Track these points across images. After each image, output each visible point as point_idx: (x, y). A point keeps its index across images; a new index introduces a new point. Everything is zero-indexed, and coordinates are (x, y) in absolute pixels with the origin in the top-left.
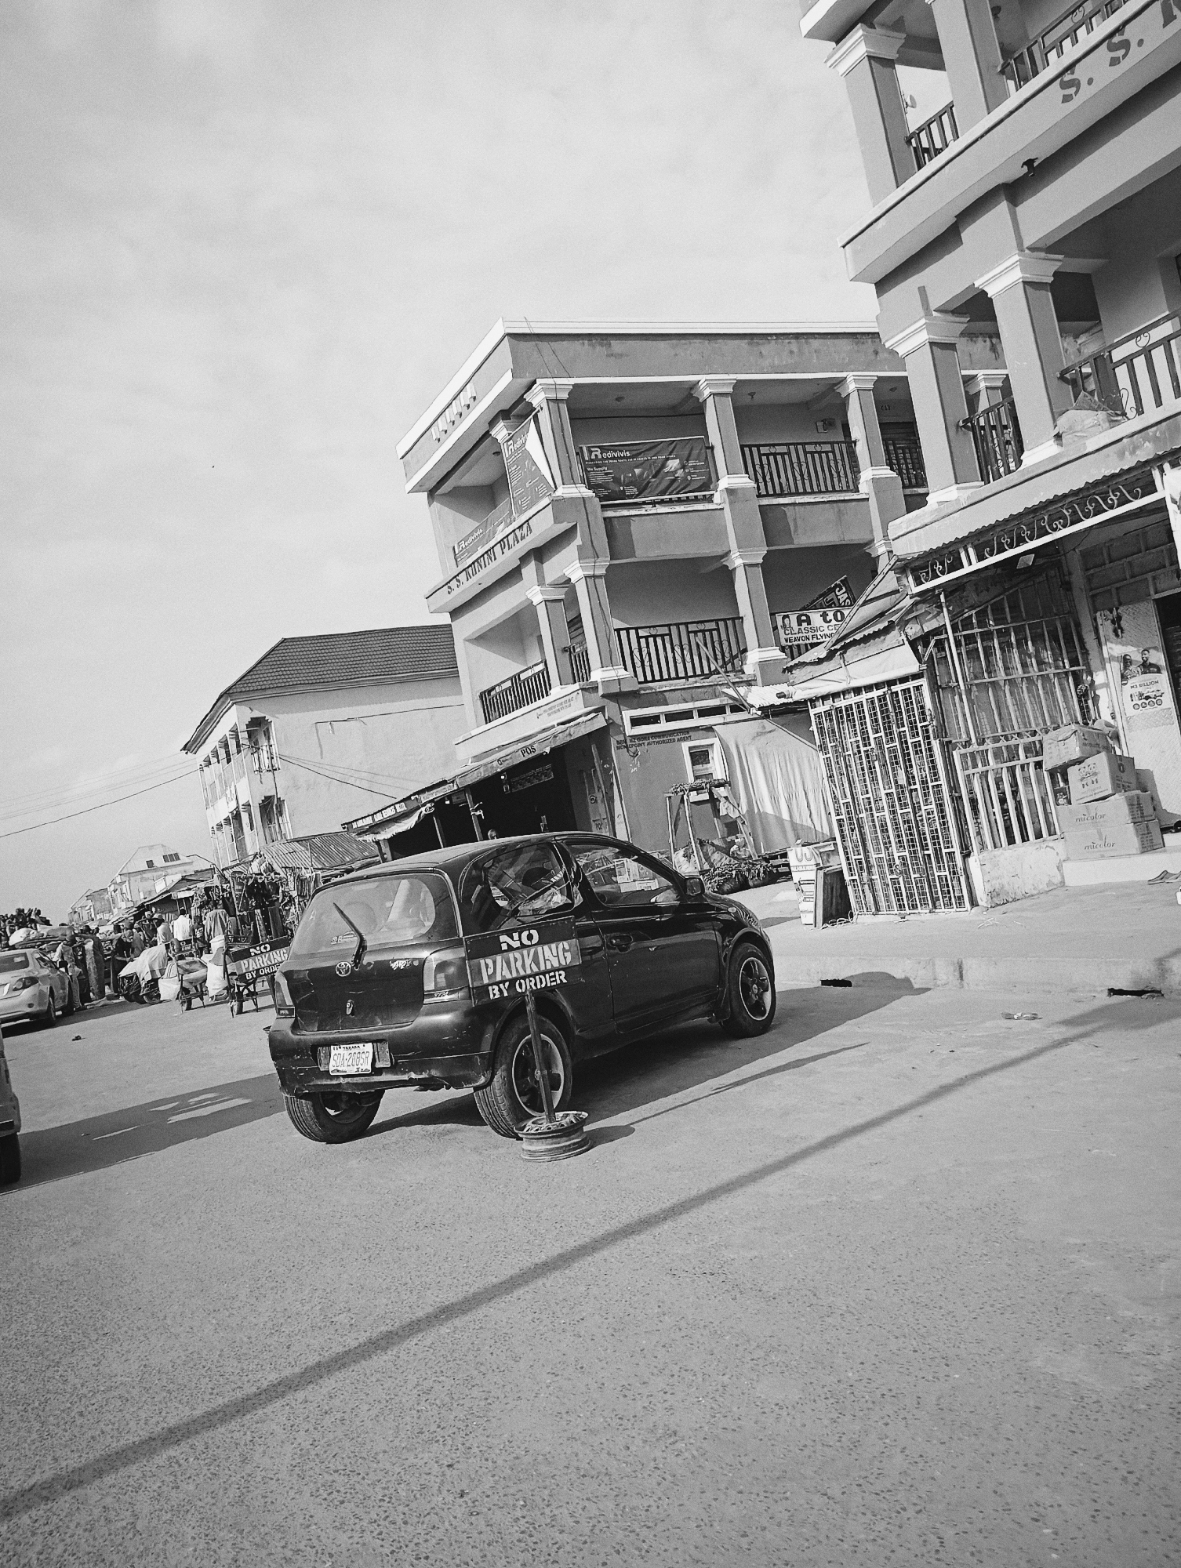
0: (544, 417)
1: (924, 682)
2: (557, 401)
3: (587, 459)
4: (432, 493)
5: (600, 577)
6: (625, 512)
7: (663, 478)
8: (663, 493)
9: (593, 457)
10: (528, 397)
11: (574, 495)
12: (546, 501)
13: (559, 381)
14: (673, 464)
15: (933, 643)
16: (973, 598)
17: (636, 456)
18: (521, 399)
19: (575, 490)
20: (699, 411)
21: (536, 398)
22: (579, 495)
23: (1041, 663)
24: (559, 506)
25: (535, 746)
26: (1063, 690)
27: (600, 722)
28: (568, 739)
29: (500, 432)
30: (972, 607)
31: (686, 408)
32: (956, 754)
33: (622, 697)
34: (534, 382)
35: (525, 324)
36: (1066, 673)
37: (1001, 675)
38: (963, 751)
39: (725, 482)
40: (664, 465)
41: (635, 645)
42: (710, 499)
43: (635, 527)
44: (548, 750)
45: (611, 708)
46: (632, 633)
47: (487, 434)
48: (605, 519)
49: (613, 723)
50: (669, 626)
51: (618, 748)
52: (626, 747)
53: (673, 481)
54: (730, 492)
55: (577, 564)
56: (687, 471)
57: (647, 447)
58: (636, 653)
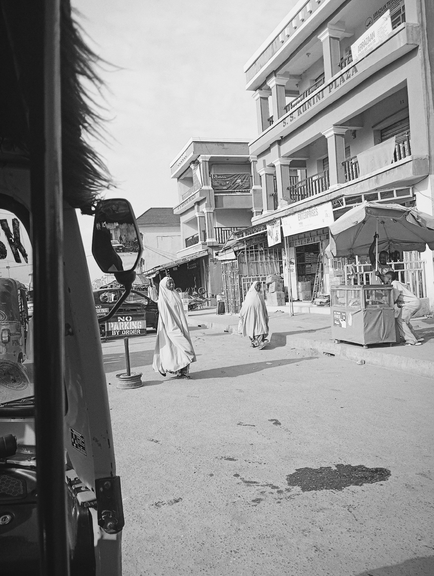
0: (201, 165)
1: (237, 261)
2: (205, 161)
3: (213, 178)
4: (178, 178)
5: (211, 212)
6: (222, 194)
7: (235, 185)
8: (235, 189)
9: (215, 178)
10: (198, 159)
11: (206, 189)
12: (198, 190)
13: (206, 156)
14: (239, 181)
15: (241, 252)
16: (254, 242)
17: (228, 178)
18: (196, 160)
19: (207, 187)
20: (250, 164)
21: (200, 160)
22: (208, 189)
23: (271, 258)
24: (202, 192)
25: (186, 259)
27: (206, 254)
28: (196, 257)
29: (192, 166)
30: (253, 244)
31: (248, 163)
32: (242, 278)
33: (213, 247)
34: (200, 155)
35: (199, 139)
37: (259, 261)
38: (244, 278)
39: (254, 187)
40: (236, 181)
41: (220, 232)
42: (249, 192)
43: (224, 199)
44: (190, 260)
45: (210, 250)
46: (220, 229)
47: (189, 167)
48: (215, 196)
49: (210, 254)
50: (231, 228)
51: (211, 261)
52: (213, 261)
53: (238, 186)
54: (254, 190)
55: (205, 208)
56: (243, 183)
57: (231, 175)
58: (220, 235)
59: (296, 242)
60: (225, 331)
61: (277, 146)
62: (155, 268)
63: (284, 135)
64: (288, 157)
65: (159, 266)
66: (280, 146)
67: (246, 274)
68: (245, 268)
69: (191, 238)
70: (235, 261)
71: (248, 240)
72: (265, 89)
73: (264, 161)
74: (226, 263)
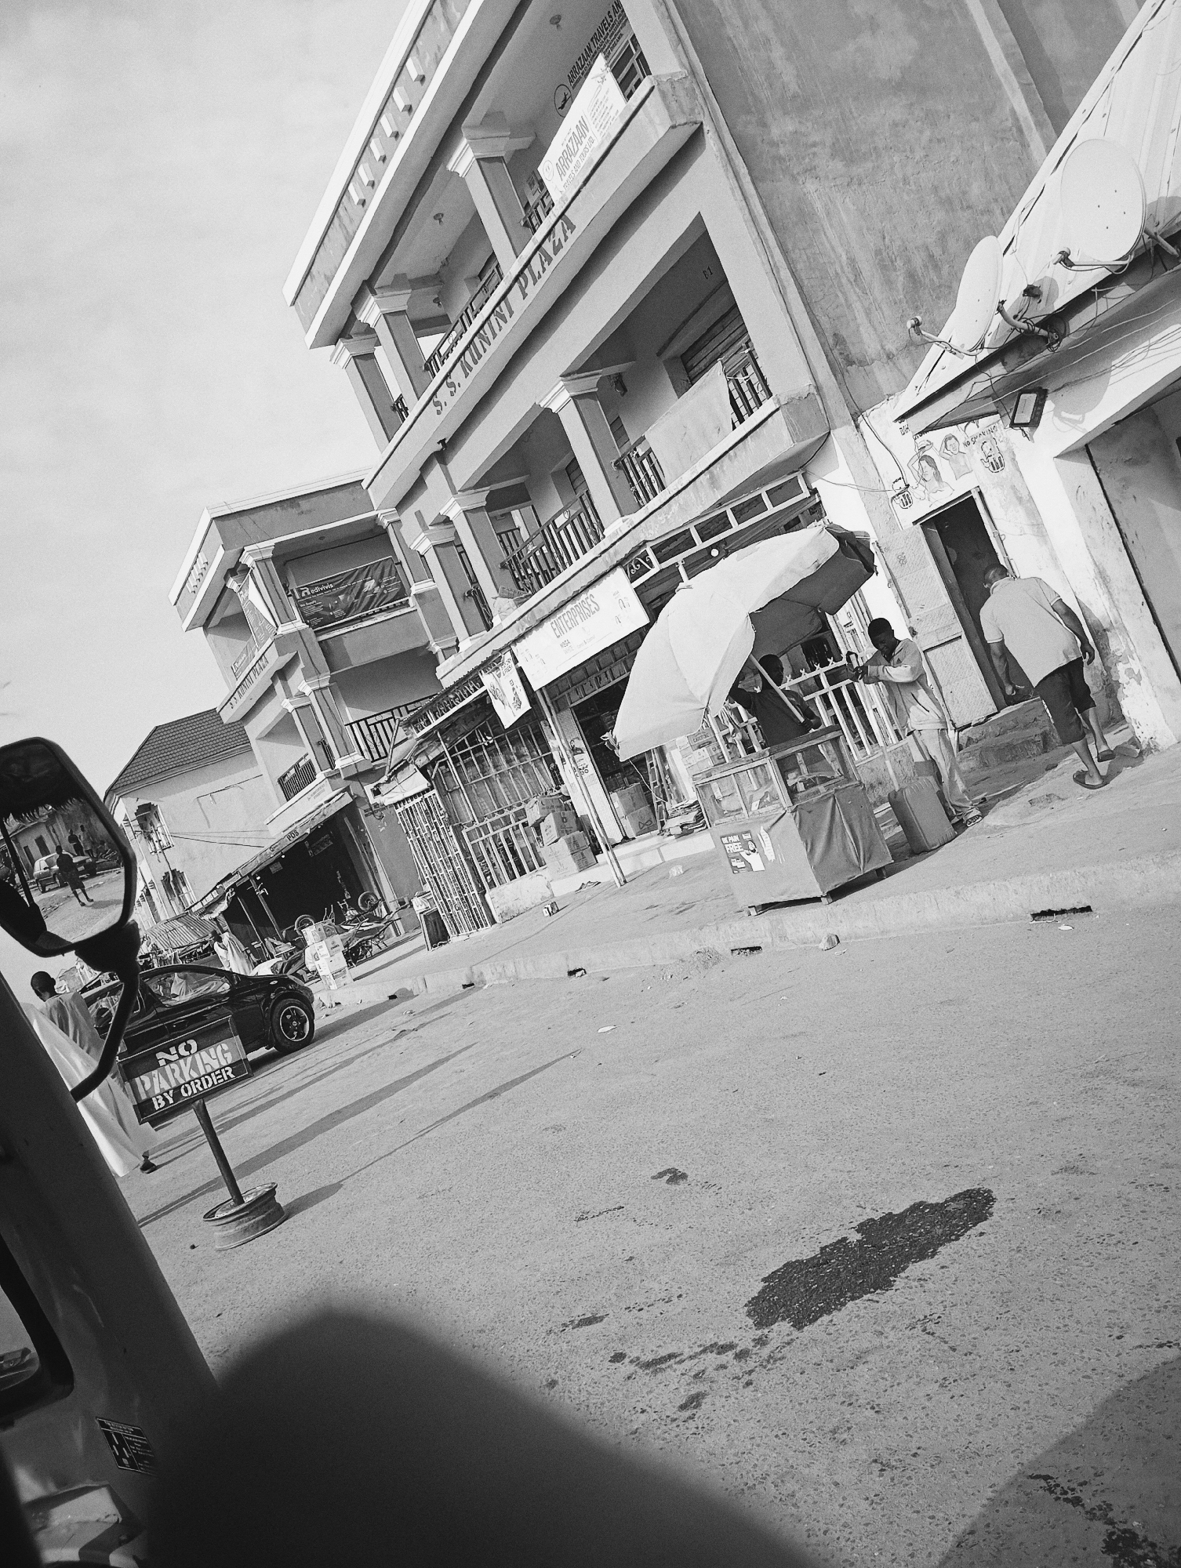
0: (256, 573)
1: (435, 791)
2: (264, 560)
3: (298, 597)
4: (205, 627)
5: (325, 688)
6: (336, 633)
7: (364, 597)
8: (366, 609)
9: (303, 595)
10: (242, 560)
11: (291, 631)
12: (269, 641)
13: (262, 545)
14: (370, 584)
15: (437, 765)
16: (463, 728)
17: (338, 585)
18: (238, 563)
19: (292, 626)
20: (385, 532)
21: (248, 560)
22: (295, 630)
23: (520, 756)
24: (281, 643)
25: (298, 830)
26: (540, 770)
27: (347, 800)
28: (323, 818)
29: (232, 584)
30: (464, 734)
31: (377, 531)
32: (464, 832)
33: (360, 776)
34: (243, 550)
35: (226, 507)
36: (541, 759)
37: (493, 772)
38: (468, 829)
39: (415, 589)
40: (362, 587)
41: (366, 732)
42: (406, 604)
43: (347, 642)
44: (308, 831)
45: (355, 787)
46: (362, 724)
47: (225, 588)
48: (320, 643)
49: (358, 797)
50: (391, 710)
51: (366, 816)
52: (373, 813)
53: (372, 598)
54: (419, 596)
55: (304, 683)
56: (383, 586)
57: (346, 575)
58: (369, 738)
59: (569, 694)
60: (465, 986)
61: (437, 470)
62: (218, 884)
63: (447, 435)
64: (477, 486)
65: (230, 876)
66: (446, 464)
67: (471, 819)
68: (462, 800)
69: (293, 772)
70: (431, 793)
71: (445, 729)
72: (357, 334)
73: (419, 514)
74: (407, 806)
